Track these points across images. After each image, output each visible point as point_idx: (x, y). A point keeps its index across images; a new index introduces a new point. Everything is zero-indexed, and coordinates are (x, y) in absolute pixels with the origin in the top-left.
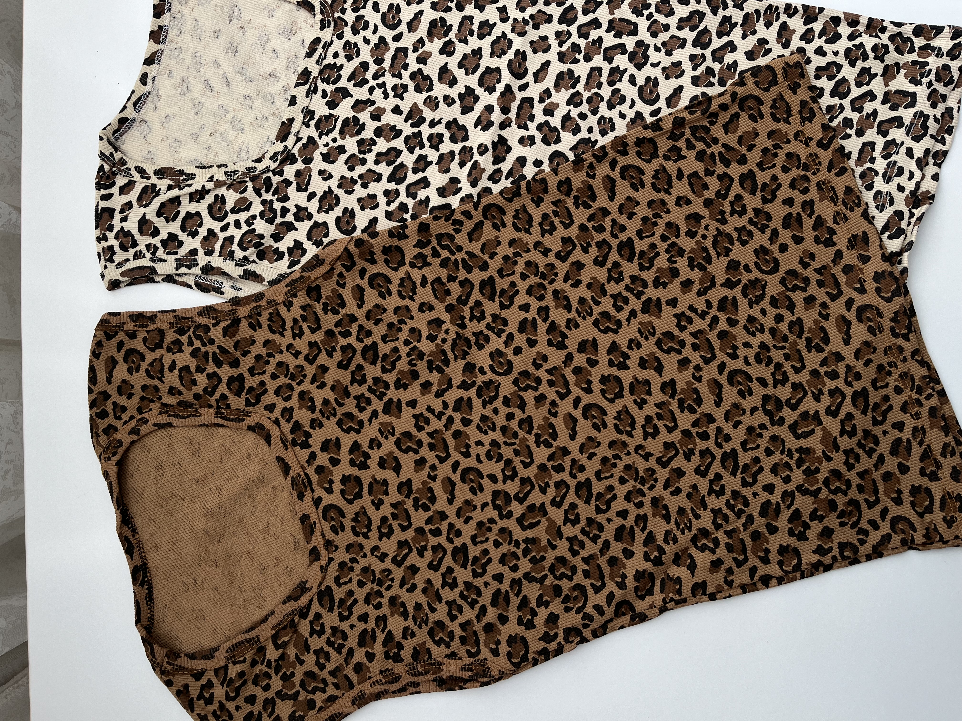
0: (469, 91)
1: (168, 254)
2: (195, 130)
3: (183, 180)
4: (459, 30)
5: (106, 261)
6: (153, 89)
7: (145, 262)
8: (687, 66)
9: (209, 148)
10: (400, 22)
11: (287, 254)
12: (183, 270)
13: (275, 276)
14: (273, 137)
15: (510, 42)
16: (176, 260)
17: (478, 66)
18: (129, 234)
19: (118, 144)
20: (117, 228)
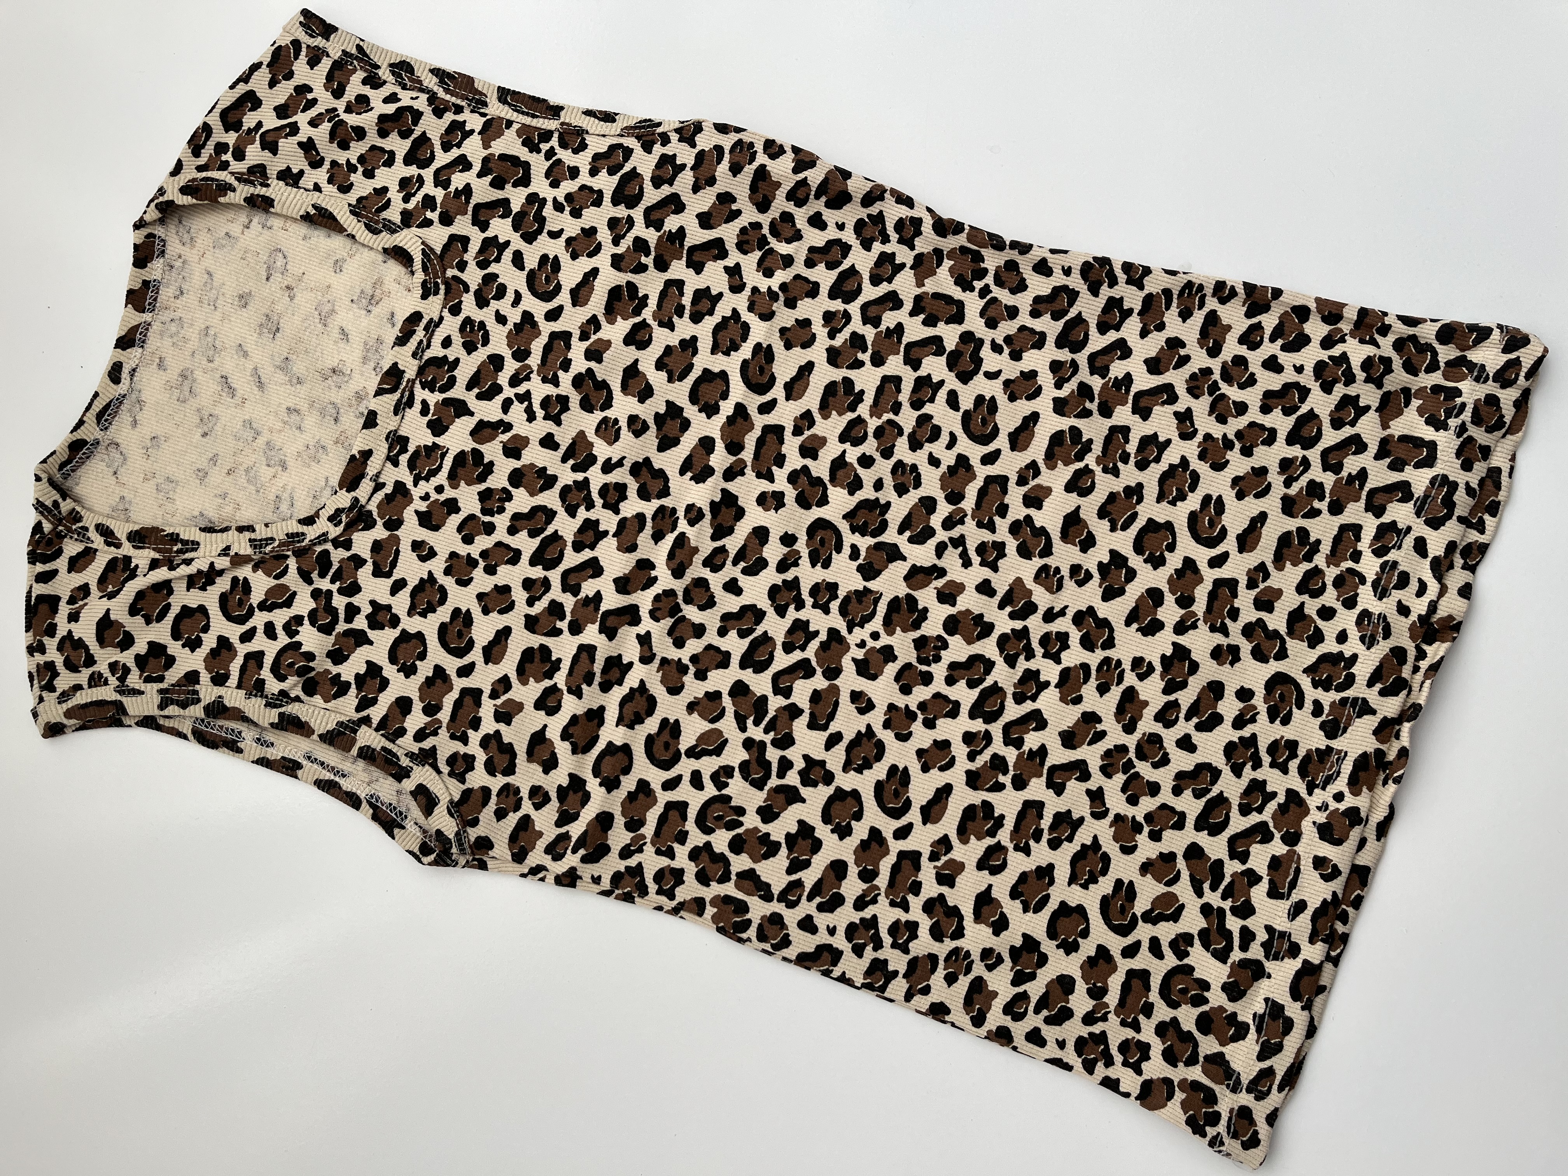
0: (673, 410)
1: (148, 680)
2: (203, 463)
3: (180, 551)
4: (660, 305)
5: (43, 688)
6: (131, 389)
7: (107, 693)
8: (1046, 379)
9: (224, 496)
10: (558, 288)
11: (353, 686)
12: (172, 710)
13: (331, 726)
14: (335, 481)
15: (746, 328)
16: (161, 691)
17: (690, 367)
18: (80, 644)
19: (69, 483)
20: (61, 632)
